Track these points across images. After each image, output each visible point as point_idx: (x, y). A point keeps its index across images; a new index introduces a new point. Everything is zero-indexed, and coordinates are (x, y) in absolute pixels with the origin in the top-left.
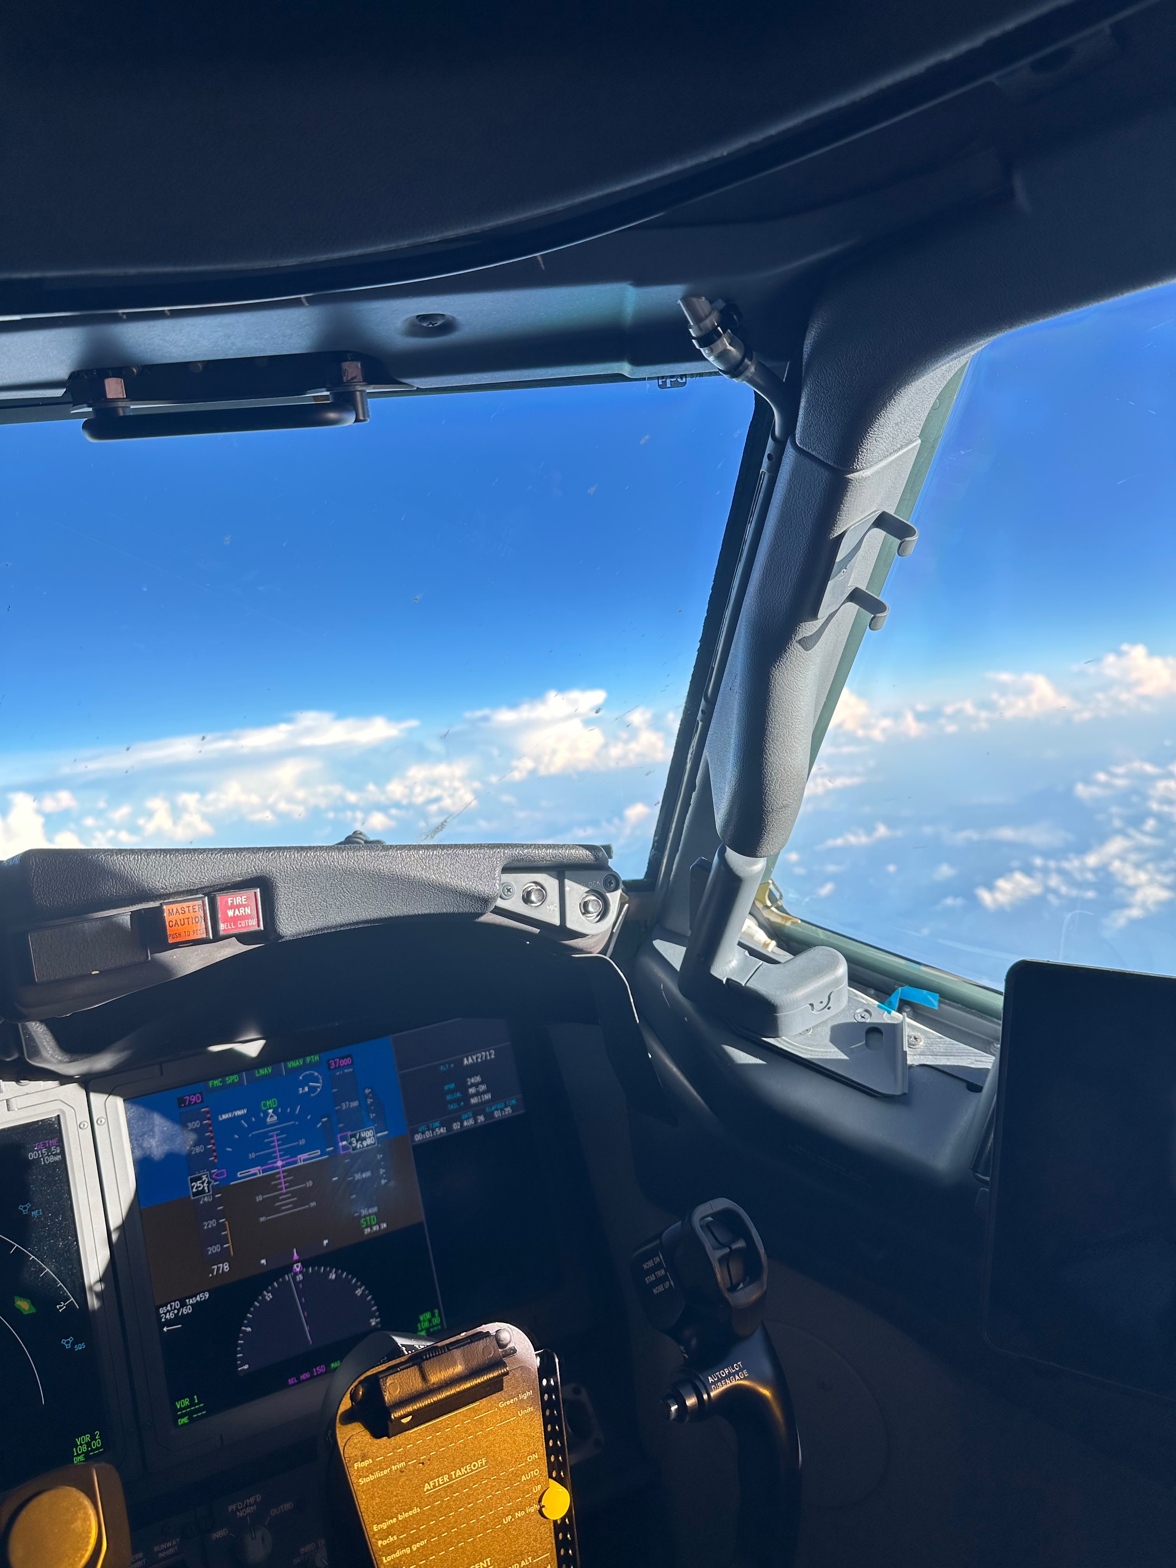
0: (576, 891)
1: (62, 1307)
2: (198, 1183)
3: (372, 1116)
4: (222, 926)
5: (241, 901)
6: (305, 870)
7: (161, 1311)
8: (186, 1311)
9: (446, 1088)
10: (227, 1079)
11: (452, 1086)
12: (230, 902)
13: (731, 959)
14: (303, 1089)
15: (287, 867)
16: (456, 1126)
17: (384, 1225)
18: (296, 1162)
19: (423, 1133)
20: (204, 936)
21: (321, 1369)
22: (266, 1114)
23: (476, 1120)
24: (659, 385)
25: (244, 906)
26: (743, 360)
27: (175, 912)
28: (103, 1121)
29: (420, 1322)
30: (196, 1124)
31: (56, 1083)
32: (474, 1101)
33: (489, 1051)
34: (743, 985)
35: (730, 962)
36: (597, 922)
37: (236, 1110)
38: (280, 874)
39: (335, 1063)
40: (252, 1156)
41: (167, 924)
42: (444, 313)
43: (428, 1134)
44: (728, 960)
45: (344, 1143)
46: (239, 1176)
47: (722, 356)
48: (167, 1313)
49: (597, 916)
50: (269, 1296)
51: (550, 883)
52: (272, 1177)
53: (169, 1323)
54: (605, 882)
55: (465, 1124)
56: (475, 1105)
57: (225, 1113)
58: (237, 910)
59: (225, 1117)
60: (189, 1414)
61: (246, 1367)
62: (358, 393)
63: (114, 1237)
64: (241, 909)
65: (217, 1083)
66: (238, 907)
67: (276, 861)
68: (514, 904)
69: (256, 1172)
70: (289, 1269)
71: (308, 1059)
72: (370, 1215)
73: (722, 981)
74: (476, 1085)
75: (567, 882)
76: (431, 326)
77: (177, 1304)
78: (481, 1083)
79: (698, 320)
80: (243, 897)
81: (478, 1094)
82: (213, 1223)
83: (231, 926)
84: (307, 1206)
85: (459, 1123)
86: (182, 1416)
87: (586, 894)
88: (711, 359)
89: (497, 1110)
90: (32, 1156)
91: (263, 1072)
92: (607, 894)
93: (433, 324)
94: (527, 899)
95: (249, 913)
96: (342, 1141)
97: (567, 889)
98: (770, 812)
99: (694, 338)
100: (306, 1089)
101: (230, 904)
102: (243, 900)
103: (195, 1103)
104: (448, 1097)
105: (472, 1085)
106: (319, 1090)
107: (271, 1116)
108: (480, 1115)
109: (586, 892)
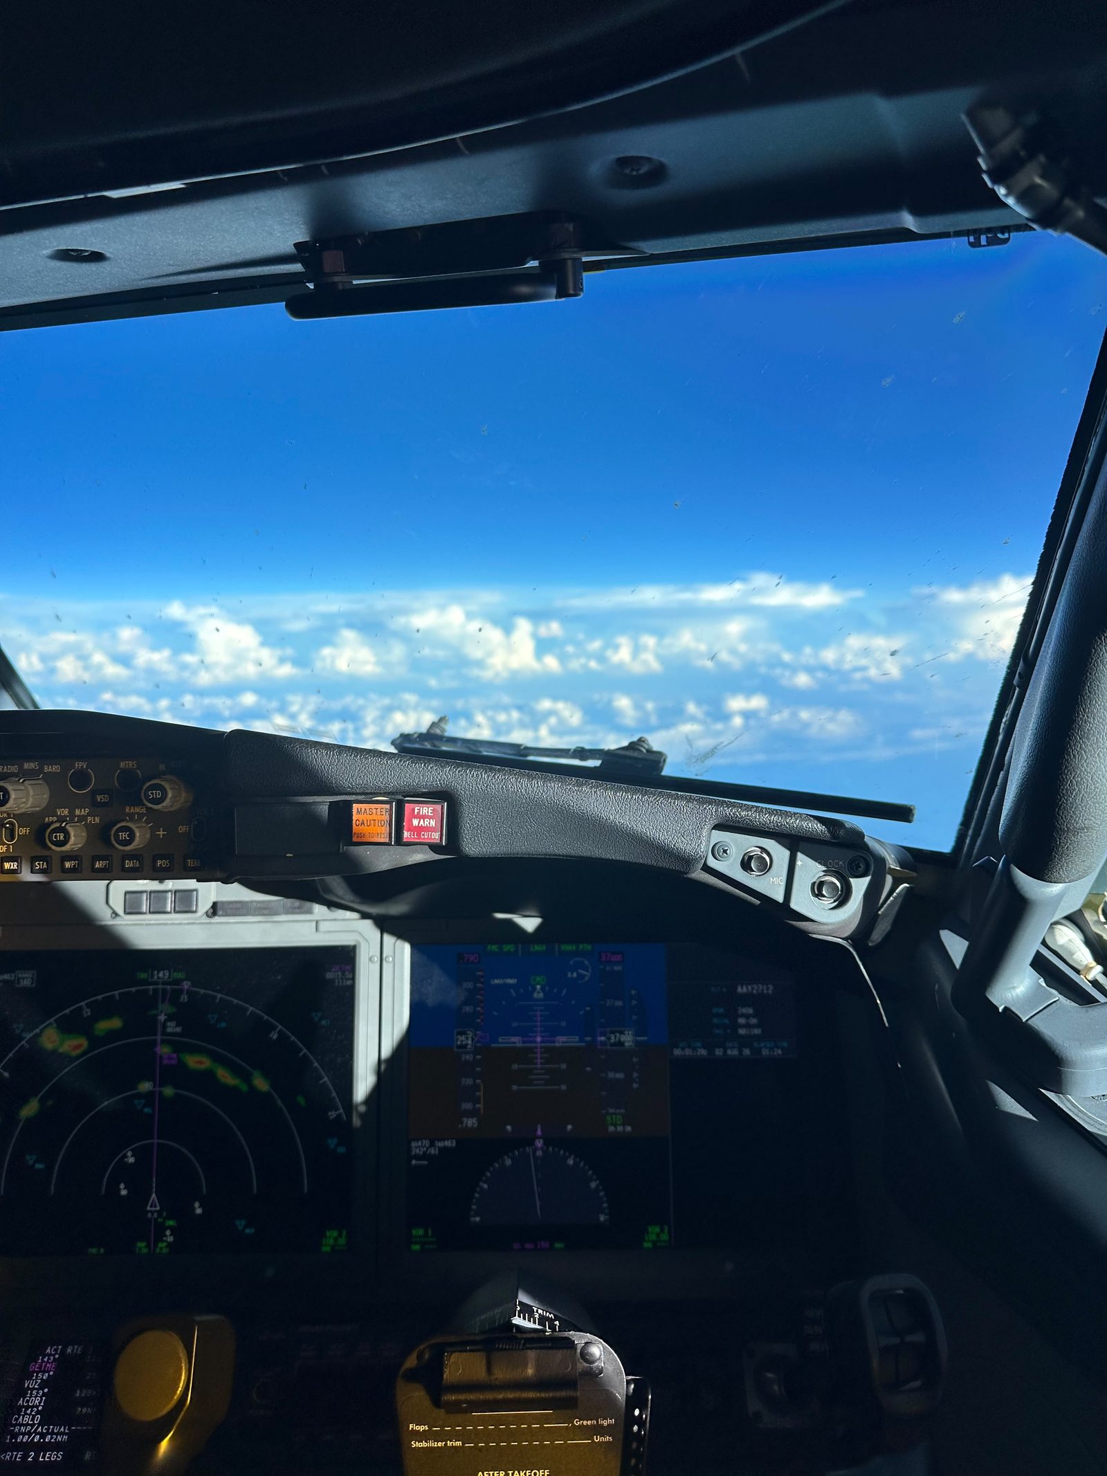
0: (809, 869)
1: (332, 1115)
2: (463, 1038)
3: (634, 1017)
4: (406, 834)
5: (428, 812)
6: (490, 793)
7: (414, 1144)
8: (432, 1151)
9: (715, 1010)
10: (504, 946)
11: (721, 1010)
12: (416, 811)
13: (1015, 985)
14: (572, 974)
15: (472, 787)
16: (719, 1052)
17: (629, 1129)
18: (554, 1042)
19: (683, 1049)
20: (387, 841)
21: (545, 1244)
22: (534, 989)
23: (741, 1052)
24: (969, 242)
25: (430, 818)
26: (1060, 200)
27: (363, 811)
28: (391, 959)
29: (648, 1232)
30: (470, 985)
31: (355, 915)
32: (742, 1031)
33: (767, 985)
34: (1024, 1020)
35: (1014, 988)
36: (830, 909)
37: (507, 978)
38: (465, 792)
39: (606, 956)
40: (515, 1024)
41: (354, 822)
42: (650, 156)
43: (688, 1052)
44: (1011, 986)
45: (603, 1038)
46: (501, 1040)
47: (1025, 197)
48: (418, 1147)
49: (835, 901)
50: (508, 1162)
51: (780, 854)
52: (531, 1050)
53: (417, 1157)
54: (851, 864)
55: (729, 1052)
56: (742, 1036)
57: (497, 978)
58: (422, 820)
59: (496, 981)
60: (423, 1244)
61: (478, 1219)
62: (570, 262)
63: (383, 1067)
64: (426, 820)
65: (494, 948)
66: (424, 817)
67: (463, 778)
68: (730, 867)
69: (516, 1041)
70: (531, 1142)
71: (581, 947)
72: (615, 1114)
73: (998, 1009)
74: (747, 1016)
75: (800, 855)
76: (635, 173)
77: (427, 1143)
78: (754, 1016)
79: (989, 143)
80: (430, 809)
81: (747, 1026)
82: (469, 1081)
83: (414, 835)
84: (558, 1087)
85: (722, 1050)
86: (416, 1243)
87: (824, 873)
88: (1010, 201)
89: (766, 1048)
90: (329, 975)
91: (538, 948)
92: (850, 879)
93: (637, 171)
94: (746, 865)
95: (434, 826)
96: (601, 1036)
97: (799, 863)
98: (1064, 831)
99: (984, 172)
100: (575, 975)
101: (416, 813)
102: (430, 811)
103: (472, 962)
104: (715, 1021)
105: (743, 1015)
106: (587, 978)
107: (539, 992)
108: (746, 1048)
109: (824, 871)
